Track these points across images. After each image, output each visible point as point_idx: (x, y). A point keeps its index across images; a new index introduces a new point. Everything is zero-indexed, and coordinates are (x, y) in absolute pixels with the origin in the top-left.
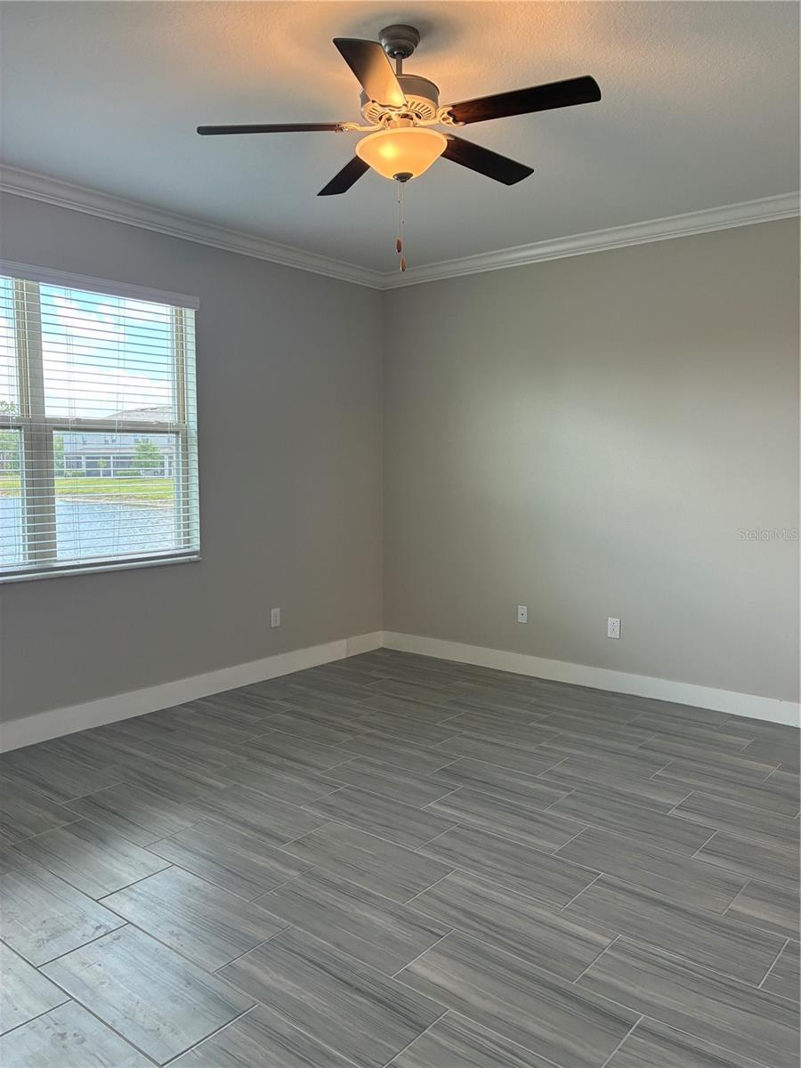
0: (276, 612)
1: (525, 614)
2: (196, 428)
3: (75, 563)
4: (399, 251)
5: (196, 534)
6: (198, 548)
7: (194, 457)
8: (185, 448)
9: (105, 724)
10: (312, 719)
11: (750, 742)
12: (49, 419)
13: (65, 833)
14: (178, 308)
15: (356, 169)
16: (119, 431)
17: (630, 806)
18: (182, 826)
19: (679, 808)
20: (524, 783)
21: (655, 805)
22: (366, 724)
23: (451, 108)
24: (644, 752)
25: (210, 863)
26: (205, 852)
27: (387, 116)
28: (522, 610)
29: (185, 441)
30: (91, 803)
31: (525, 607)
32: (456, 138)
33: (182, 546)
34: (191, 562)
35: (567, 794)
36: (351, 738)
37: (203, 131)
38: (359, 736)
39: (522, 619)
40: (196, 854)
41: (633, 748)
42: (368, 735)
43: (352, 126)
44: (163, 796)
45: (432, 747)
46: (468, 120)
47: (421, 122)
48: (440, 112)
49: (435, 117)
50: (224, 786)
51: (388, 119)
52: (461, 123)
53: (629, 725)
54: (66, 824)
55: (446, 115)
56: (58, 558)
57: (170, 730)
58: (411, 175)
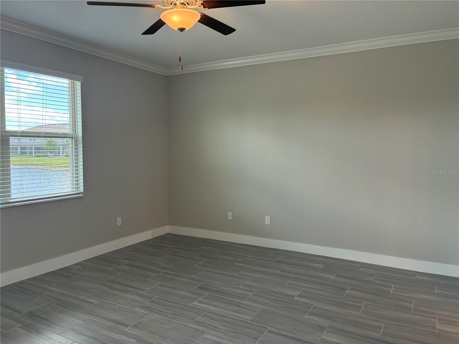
0: (119, 219)
1: (231, 216)
2: (81, 135)
3: (21, 200)
4: (180, 61)
5: (82, 184)
6: (82, 191)
7: (81, 149)
8: (76, 145)
9: (36, 276)
10: (138, 267)
11: (324, 266)
12: (8, 131)
13: (20, 330)
14: (72, 81)
15: (159, 24)
16: (43, 137)
17: (278, 297)
18: (78, 323)
19: (299, 296)
20: (234, 290)
21: (289, 295)
22: (163, 268)
23: (203, 2)
24: (283, 273)
25: (93, 340)
26: (90, 335)
27: (174, 3)
28: (230, 214)
29: (76, 142)
30: (32, 315)
31: (231, 213)
32: (204, 14)
33: (75, 190)
34: (79, 197)
35: (253, 294)
36: (156, 275)
37: (89, 3)
38: (160, 274)
39: (230, 218)
40: (84, 335)
41: (278, 272)
42: (164, 273)
43: (159, 6)
44: (67, 309)
45: (193, 277)
46: (210, 8)
47: (189, 7)
48: (198, 3)
49: (195, 5)
50: (98, 302)
51: (175, 4)
52: (207, 8)
53: (275, 262)
54: (20, 325)
55: (200, 5)
56: (12, 198)
57: (70, 277)
58: (185, 29)
